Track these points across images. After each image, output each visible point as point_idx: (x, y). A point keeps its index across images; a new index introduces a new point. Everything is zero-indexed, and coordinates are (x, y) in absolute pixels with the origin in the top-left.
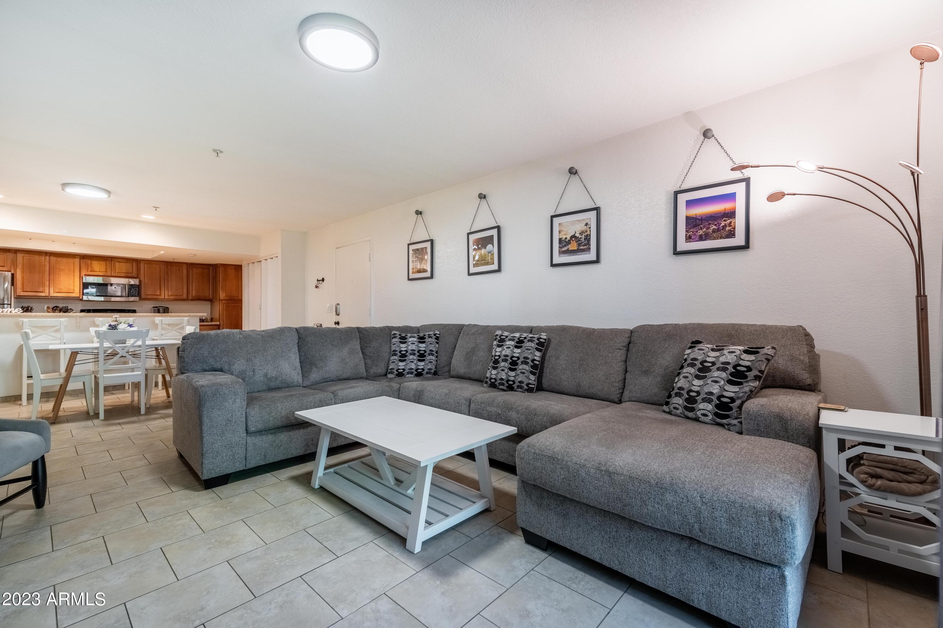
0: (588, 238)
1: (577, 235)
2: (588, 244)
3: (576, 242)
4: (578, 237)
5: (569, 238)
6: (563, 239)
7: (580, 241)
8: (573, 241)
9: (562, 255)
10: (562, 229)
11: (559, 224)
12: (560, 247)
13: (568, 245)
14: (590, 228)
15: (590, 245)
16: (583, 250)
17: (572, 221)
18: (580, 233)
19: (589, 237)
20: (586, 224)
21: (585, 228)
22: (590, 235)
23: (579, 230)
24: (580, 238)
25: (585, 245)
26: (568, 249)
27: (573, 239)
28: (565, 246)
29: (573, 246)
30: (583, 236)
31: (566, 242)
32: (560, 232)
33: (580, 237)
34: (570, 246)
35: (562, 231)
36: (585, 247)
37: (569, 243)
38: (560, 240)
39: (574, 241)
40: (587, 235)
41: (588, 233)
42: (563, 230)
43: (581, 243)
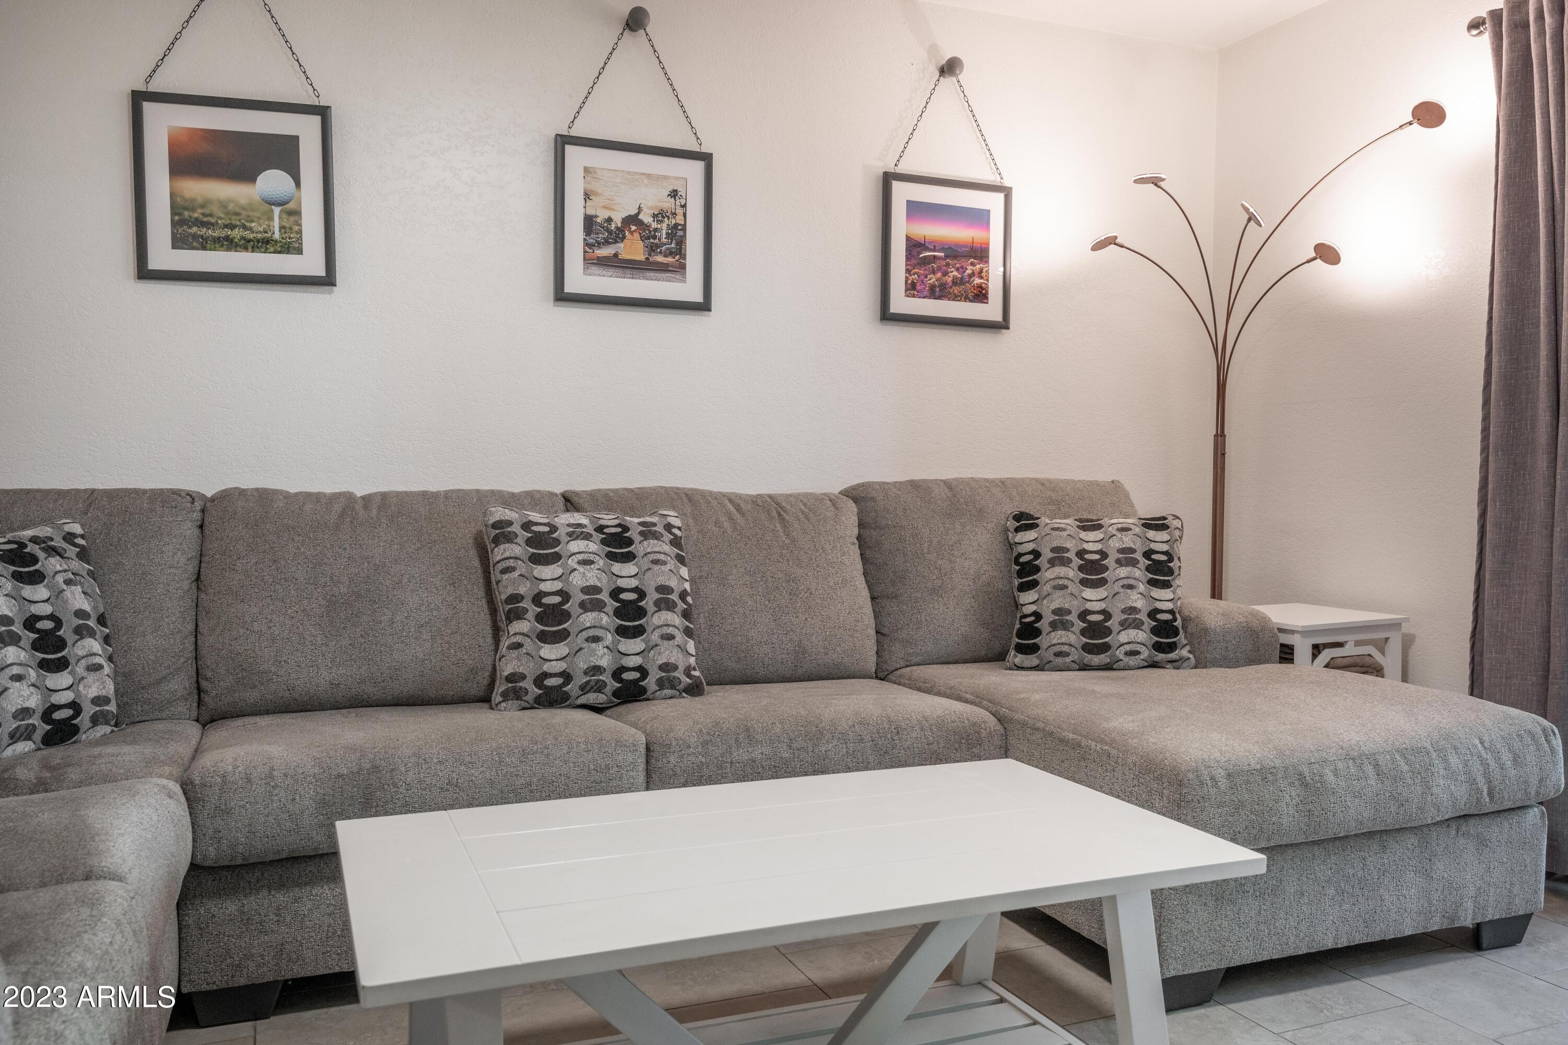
0: (678, 234)
1: (646, 218)
2: (679, 250)
3: (642, 238)
4: (648, 226)
5: (618, 219)
6: (599, 220)
7: (655, 237)
8: (632, 233)
9: (594, 269)
10: (595, 186)
11: (587, 170)
12: (587, 244)
13: (616, 242)
14: (684, 206)
15: (684, 257)
16: (663, 268)
17: (629, 173)
18: (655, 216)
19: (680, 233)
20: (674, 194)
21: (668, 204)
22: (684, 229)
23: (650, 204)
24: (656, 230)
25: (671, 253)
26: (616, 255)
27: (633, 228)
28: (607, 242)
29: (632, 248)
30: (664, 226)
31: (610, 232)
32: (587, 196)
33: (654, 225)
34: (621, 245)
35: (596, 194)
36: (670, 260)
37: (617, 236)
38: (589, 222)
39: (637, 235)
40: (676, 225)
41: (679, 219)
42: (599, 191)
43: (657, 246)
